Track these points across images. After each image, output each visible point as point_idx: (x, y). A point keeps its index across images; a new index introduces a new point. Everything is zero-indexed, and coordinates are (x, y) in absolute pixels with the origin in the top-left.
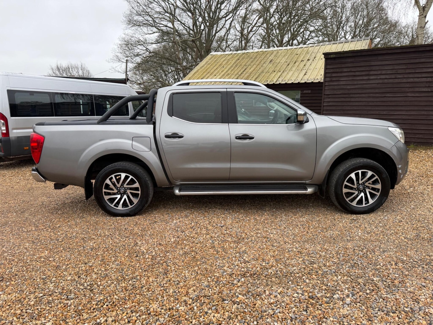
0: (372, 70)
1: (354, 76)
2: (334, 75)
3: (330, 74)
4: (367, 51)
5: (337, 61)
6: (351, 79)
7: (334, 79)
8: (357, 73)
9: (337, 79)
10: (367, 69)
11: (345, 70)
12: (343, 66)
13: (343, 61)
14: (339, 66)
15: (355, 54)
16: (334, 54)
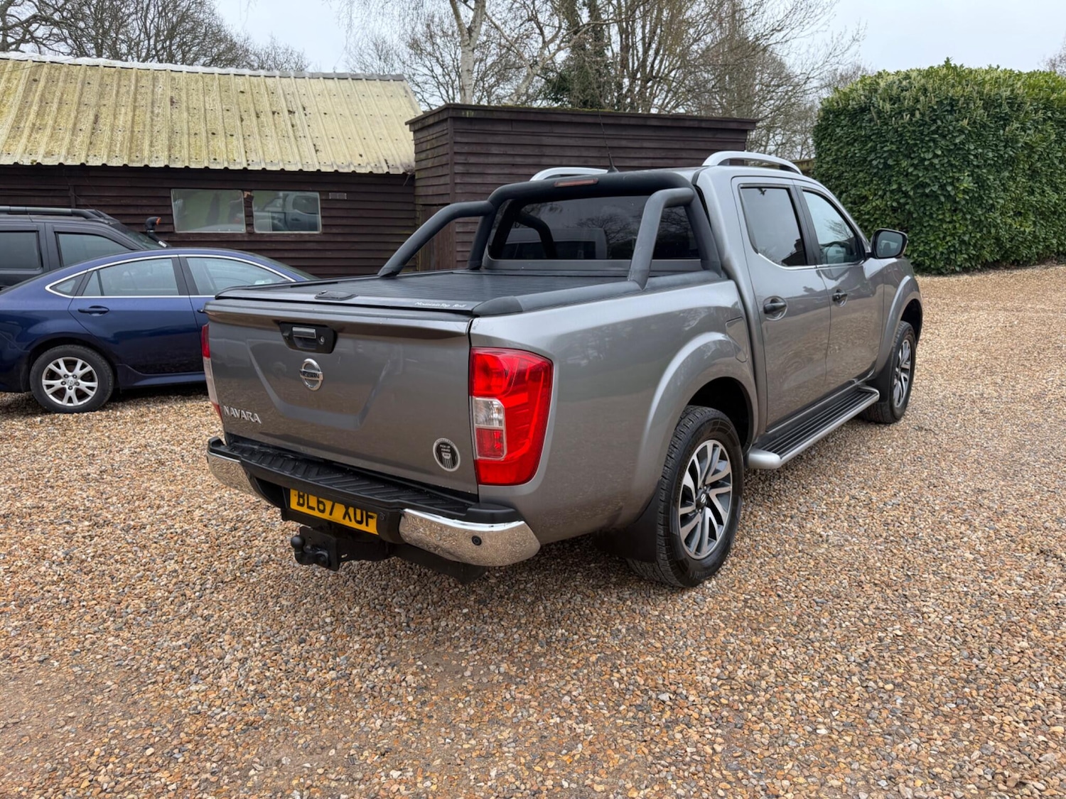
0: (544, 155)
1: (513, 165)
2: (472, 160)
3: (463, 158)
4: (537, 113)
5: (476, 128)
6: (506, 171)
7: (474, 170)
8: (519, 160)
9: (479, 170)
10: (536, 151)
11: (495, 150)
12: (490, 139)
13: (489, 127)
14: (481, 139)
15: (514, 116)
16: (472, 110)
